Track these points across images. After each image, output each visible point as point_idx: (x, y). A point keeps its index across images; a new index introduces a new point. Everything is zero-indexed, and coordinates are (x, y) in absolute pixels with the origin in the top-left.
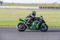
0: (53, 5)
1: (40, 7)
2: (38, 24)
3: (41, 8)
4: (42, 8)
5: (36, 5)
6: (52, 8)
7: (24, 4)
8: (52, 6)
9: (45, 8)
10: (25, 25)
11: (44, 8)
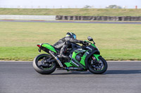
0: (85, 12)
1: (57, 17)
2: (84, 57)
3: (61, 18)
4: (64, 18)
5: (47, 12)
6: (85, 18)
7: (19, 9)
8: (82, 14)
9: (69, 18)
10: (53, 58)
11: (66, 18)
